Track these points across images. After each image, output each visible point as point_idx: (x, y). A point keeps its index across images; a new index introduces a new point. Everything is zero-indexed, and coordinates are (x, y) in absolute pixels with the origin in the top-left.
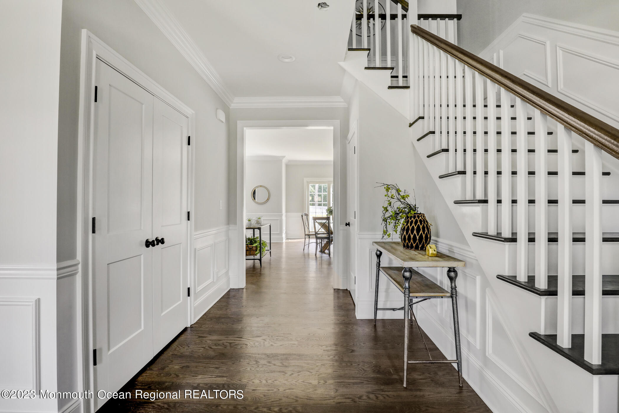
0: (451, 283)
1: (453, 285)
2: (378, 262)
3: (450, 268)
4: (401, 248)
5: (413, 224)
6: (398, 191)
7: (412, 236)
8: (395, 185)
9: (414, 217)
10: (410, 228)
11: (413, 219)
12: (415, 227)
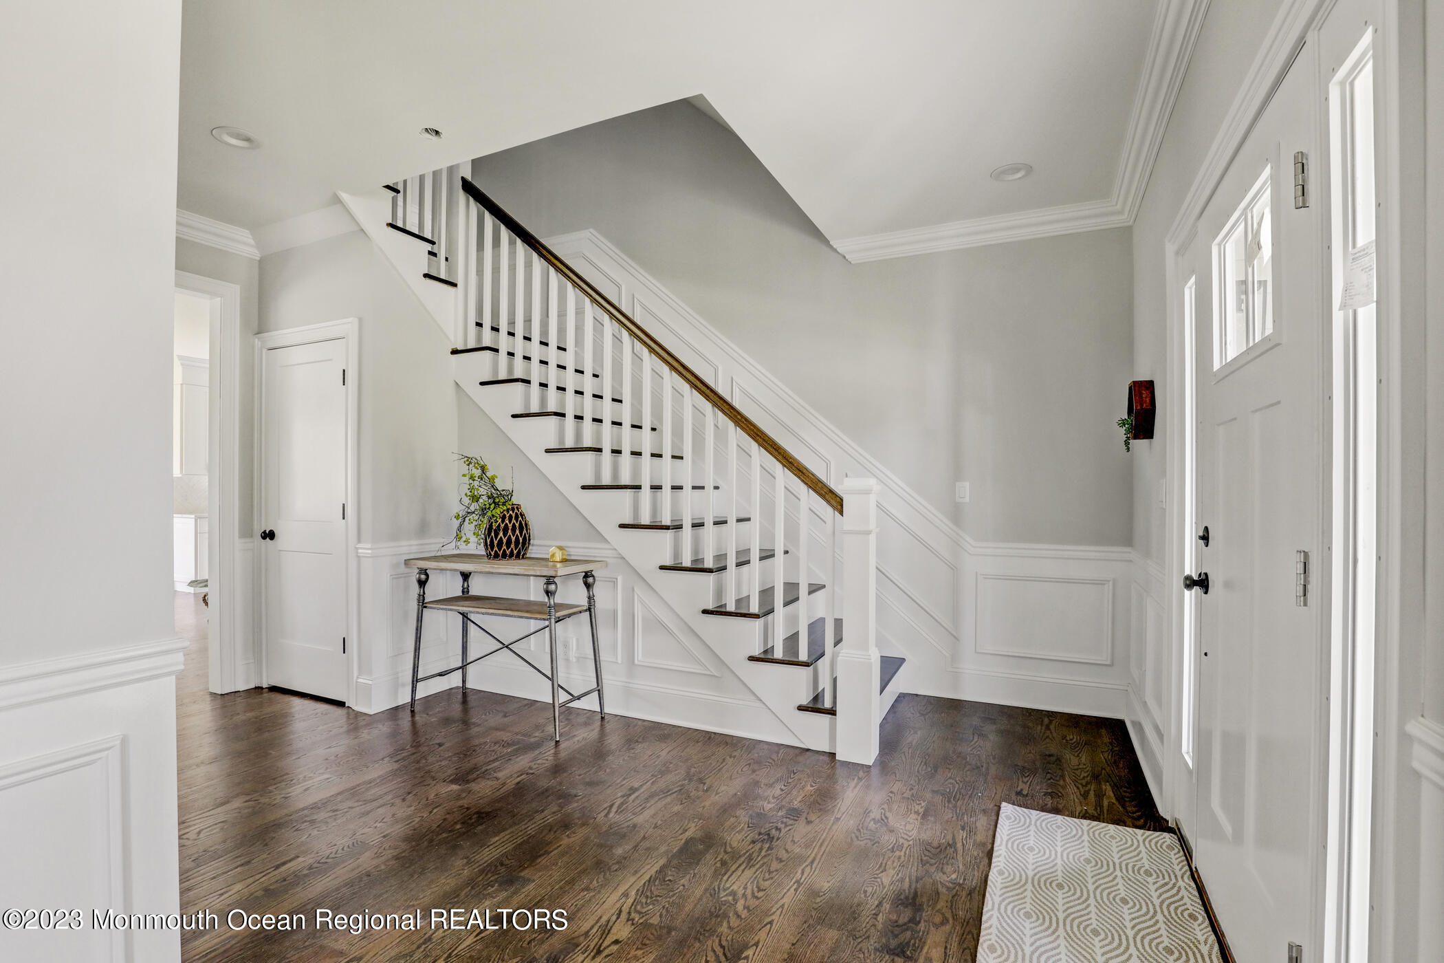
0: (588, 591)
1: (591, 593)
2: (422, 593)
3: (586, 573)
4: (486, 559)
5: (514, 521)
6: (483, 469)
7: (513, 539)
8: (479, 459)
9: (513, 509)
10: (510, 526)
11: (511, 512)
12: (517, 525)
